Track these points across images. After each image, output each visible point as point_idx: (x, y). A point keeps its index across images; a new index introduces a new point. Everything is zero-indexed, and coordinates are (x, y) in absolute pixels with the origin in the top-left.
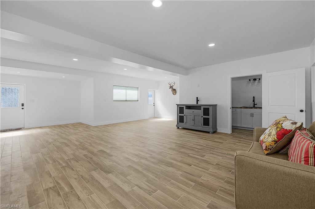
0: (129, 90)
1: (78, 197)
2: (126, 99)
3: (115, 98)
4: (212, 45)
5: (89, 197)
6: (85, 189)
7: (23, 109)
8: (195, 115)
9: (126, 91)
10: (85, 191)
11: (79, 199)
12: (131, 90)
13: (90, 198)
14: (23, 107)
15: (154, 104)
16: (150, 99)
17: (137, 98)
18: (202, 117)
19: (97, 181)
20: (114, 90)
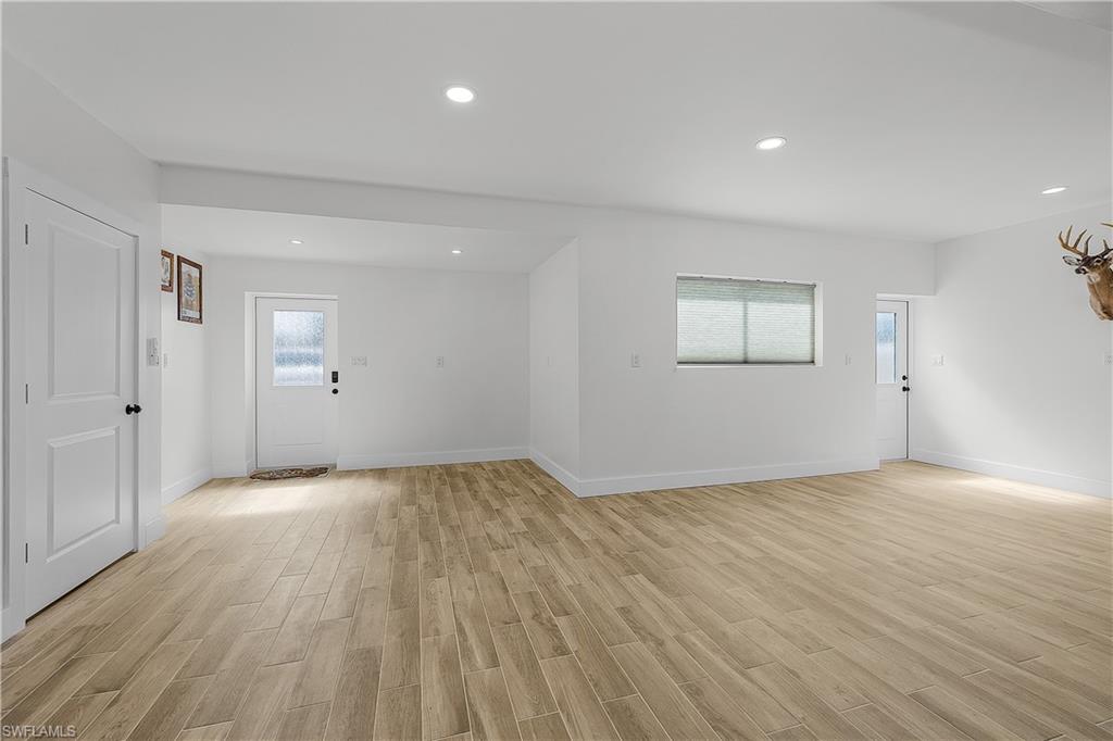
0: (762, 300)
2: (745, 353)
3: (686, 346)
7: (335, 391)
9: (745, 309)
12: (771, 300)
14: (335, 386)
15: (904, 383)
16: (885, 350)
17: (808, 347)
20: (683, 305)
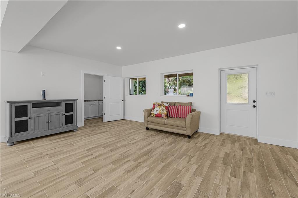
1: (228, 192)
4: (119, 48)
5: (220, 185)
6: (217, 192)
8: (52, 114)
10: (218, 191)
11: (229, 190)
13: (221, 183)
18: (64, 114)
19: (199, 190)
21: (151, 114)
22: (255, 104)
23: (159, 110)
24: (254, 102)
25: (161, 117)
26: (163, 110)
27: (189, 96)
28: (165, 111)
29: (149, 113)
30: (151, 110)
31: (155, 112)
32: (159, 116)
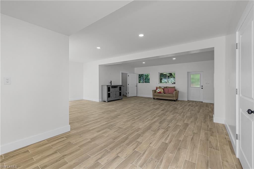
8: (116, 91)
18: (119, 92)
21: (156, 92)
22: (202, 87)
23: (159, 90)
24: (202, 86)
25: (161, 93)
26: (161, 90)
27: (173, 84)
28: (163, 91)
29: (155, 91)
30: (155, 90)
31: (158, 91)
32: (160, 93)
